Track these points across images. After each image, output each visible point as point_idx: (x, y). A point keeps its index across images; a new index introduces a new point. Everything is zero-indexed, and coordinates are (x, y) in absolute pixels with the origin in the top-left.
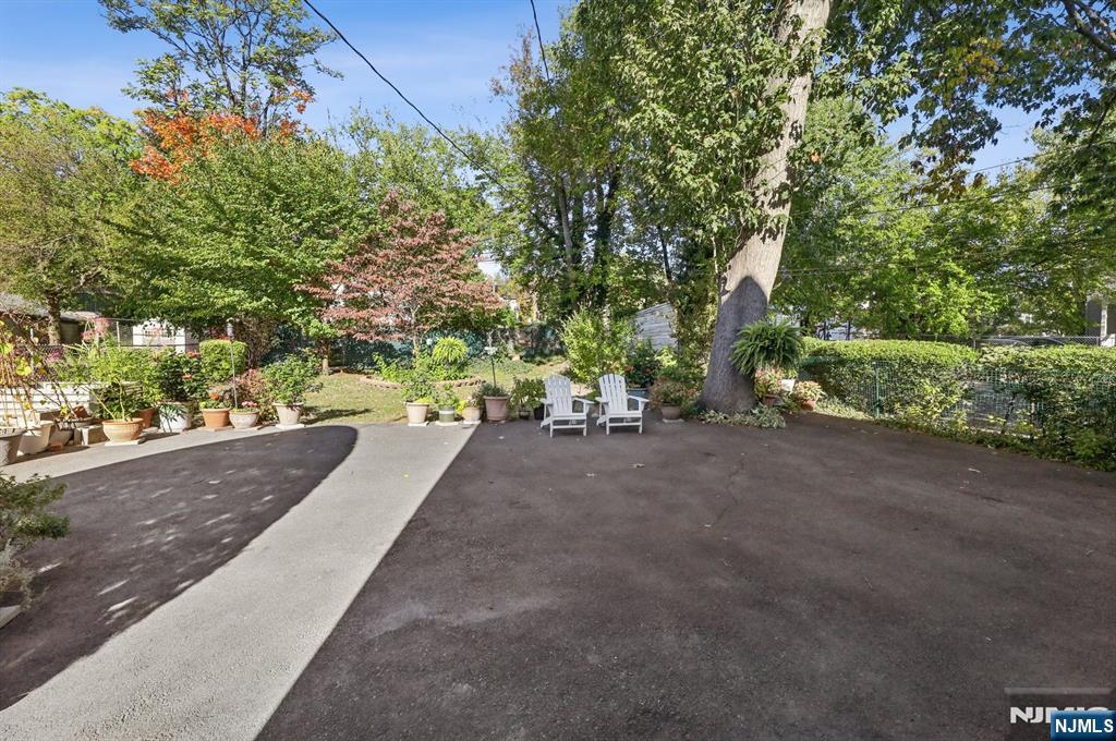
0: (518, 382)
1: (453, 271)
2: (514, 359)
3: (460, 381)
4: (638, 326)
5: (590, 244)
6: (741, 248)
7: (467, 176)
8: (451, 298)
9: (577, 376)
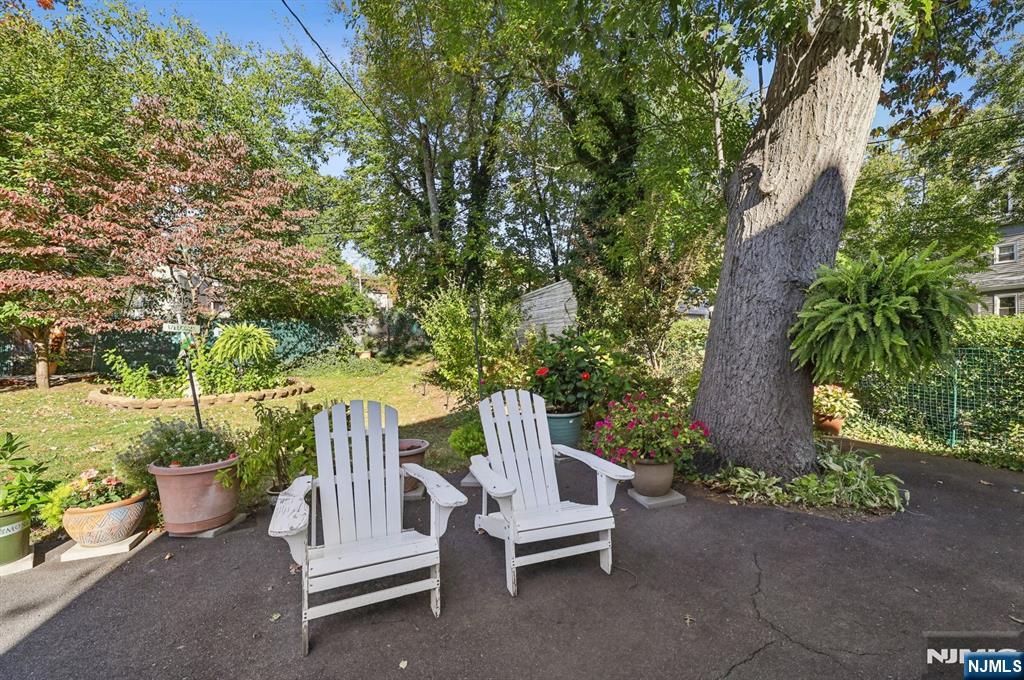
0: (267, 418)
1: (256, 226)
2: (362, 357)
3: (263, 392)
4: (525, 312)
5: (461, 214)
6: (801, 90)
7: (298, 118)
8: (249, 266)
9: (445, 379)
